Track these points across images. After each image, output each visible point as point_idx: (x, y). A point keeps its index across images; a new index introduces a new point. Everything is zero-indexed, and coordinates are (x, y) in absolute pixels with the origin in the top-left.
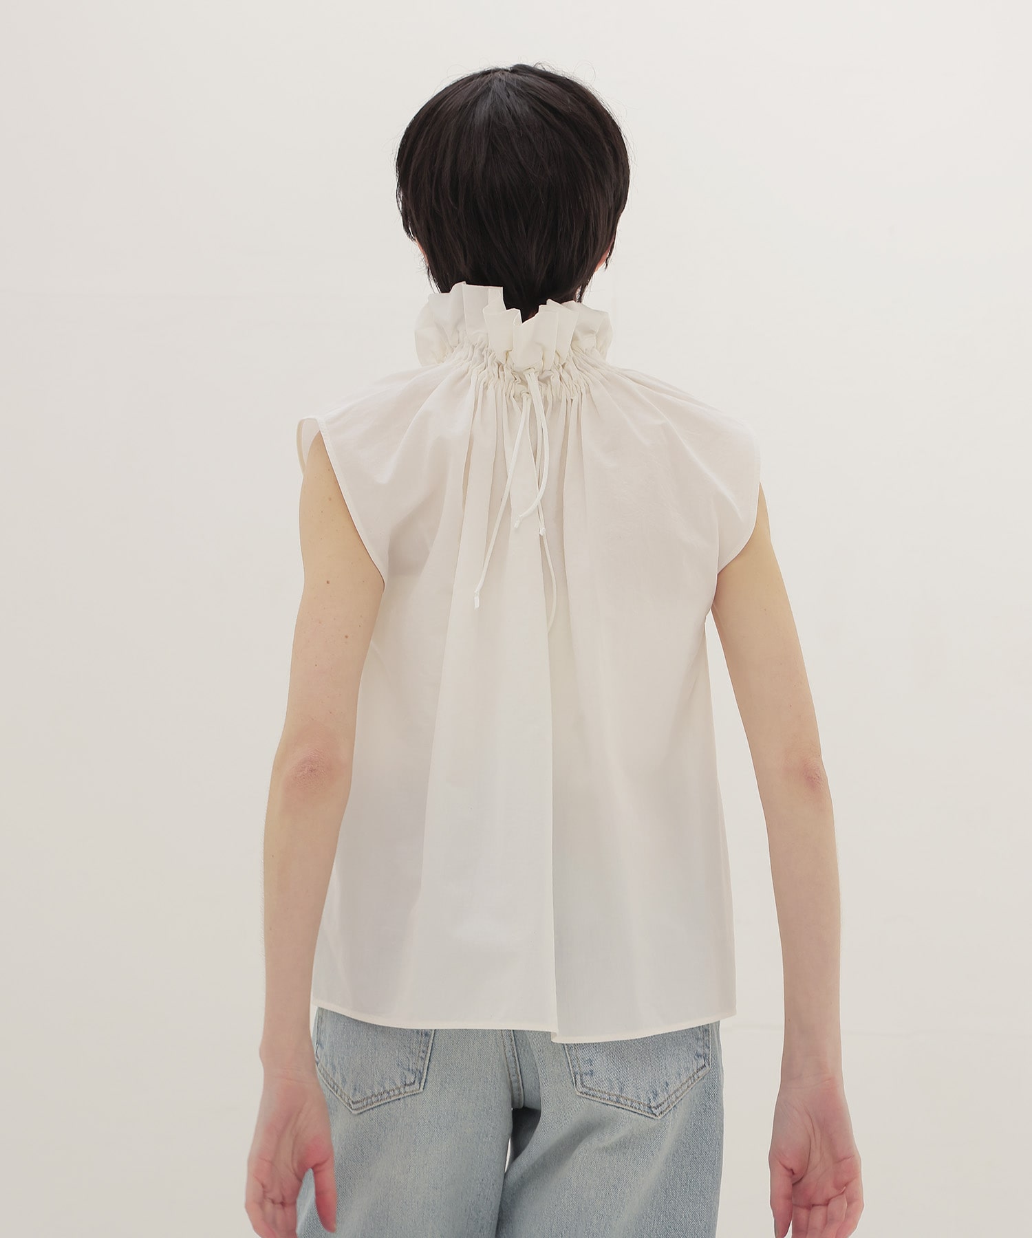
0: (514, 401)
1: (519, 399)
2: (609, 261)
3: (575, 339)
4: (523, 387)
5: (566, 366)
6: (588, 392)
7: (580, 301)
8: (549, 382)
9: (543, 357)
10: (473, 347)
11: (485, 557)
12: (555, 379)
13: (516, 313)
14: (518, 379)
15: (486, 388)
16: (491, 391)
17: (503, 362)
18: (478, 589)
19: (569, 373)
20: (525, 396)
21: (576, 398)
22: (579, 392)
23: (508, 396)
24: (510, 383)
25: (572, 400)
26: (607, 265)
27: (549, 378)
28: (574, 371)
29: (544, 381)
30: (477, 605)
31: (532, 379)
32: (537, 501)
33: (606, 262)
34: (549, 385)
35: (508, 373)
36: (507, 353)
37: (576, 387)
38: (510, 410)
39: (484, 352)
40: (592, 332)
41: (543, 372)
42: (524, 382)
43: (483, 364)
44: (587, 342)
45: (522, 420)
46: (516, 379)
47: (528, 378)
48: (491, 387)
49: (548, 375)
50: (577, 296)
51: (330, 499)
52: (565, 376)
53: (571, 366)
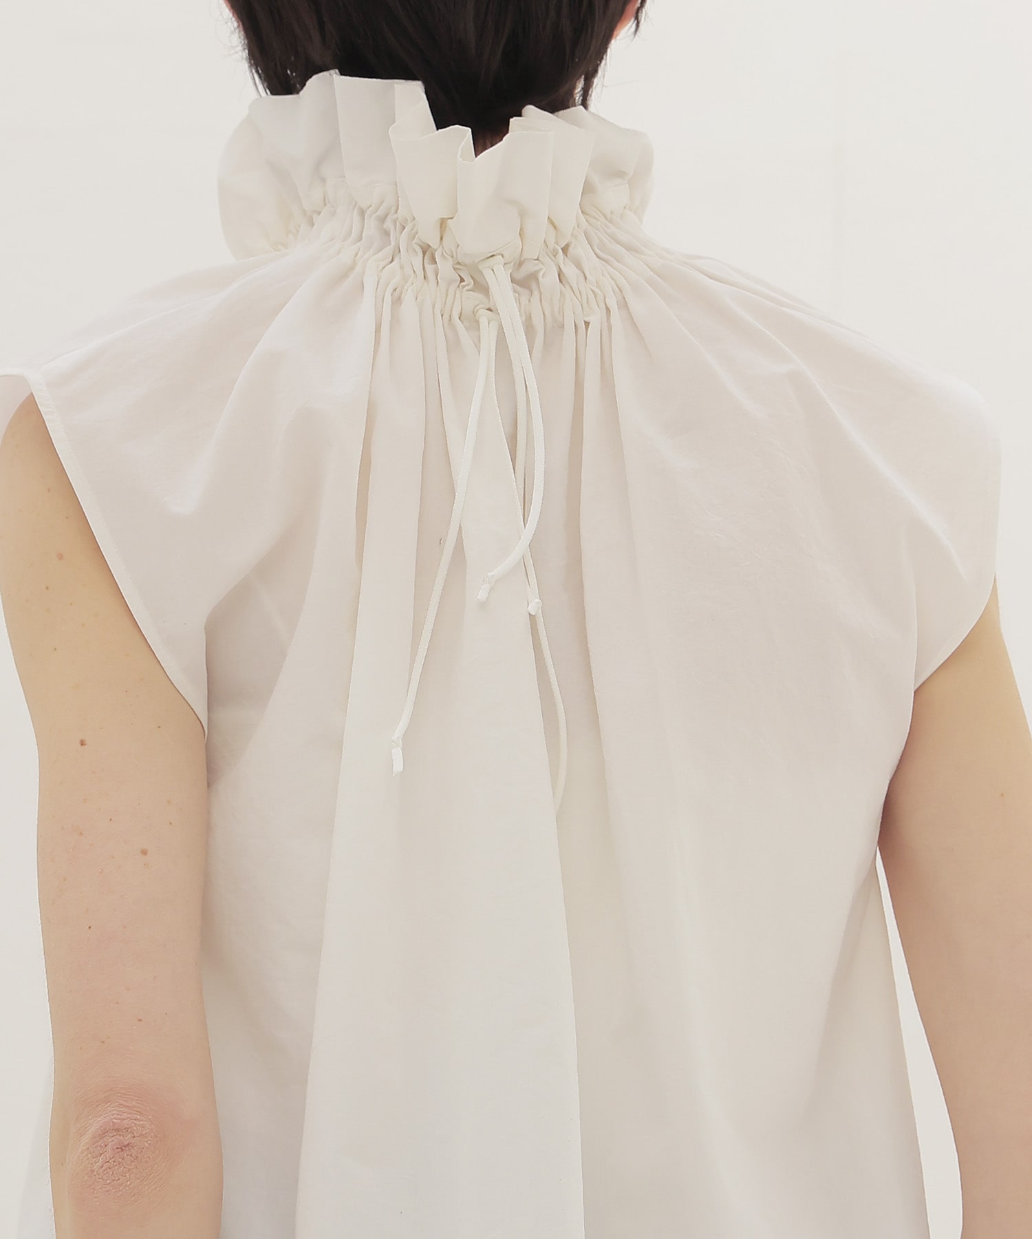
0: (460, 327)
1: (473, 324)
2: (642, 16)
3: (588, 189)
4: (479, 296)
5: (571, 249)
6: (624, 305)
7: (584, 104)
8: (534, 286)
9: (521, 229)
10: (362, 213)
11: (410, 674)
12: (548, 278)
13: (462, 135)
14: (468, 279)
15: (397, 301)
16: (409, 308)
17: (434, 243)
18: (398, 732)
19: (578, 266)
20: (484, 317)
21: (596, 319)
22: (602, 305)
23: (446, 317)
24: (451, 293)
25: (587, 324)
26: (638, 26)
27: (534, 276)
28: (591, 263)
29: (525, 282)
30: (398, 766)
31: (499, 280)
32: (520, 548)
33: (637, 18)
34: (536, 293)
35: (445, 266)
36: (443, 223)
37: (595, 295)
38: (453, 345)
39: (388, 224)
40: (620, 174)
41: (520, 264)
42: (482, 287)
43: (389, 250)
44: (612, 196)
45: (483, 365)
46: (462, 280)
47: (488, 274)
48: (408, 298)
49: (533, 269)
50: (578, 97)
51: (60, 557)
52: (570, 271)
53: (581, 249)
